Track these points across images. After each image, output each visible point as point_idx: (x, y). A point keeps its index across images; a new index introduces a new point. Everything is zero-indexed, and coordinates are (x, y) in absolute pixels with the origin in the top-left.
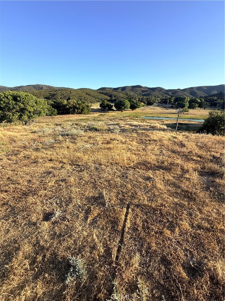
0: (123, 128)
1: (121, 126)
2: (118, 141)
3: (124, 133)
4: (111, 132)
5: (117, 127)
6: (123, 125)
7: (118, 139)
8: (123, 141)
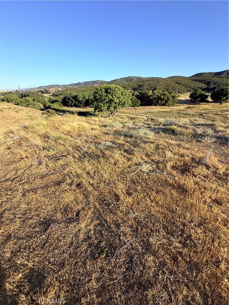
0: (220, 133)
1: (218, 129)
2: (208, 167)
3: (223, 148)
4: (196, 141)
5: (210, 131)
6: (221, 129)
7: (208, 161)
8: (221, 173)
